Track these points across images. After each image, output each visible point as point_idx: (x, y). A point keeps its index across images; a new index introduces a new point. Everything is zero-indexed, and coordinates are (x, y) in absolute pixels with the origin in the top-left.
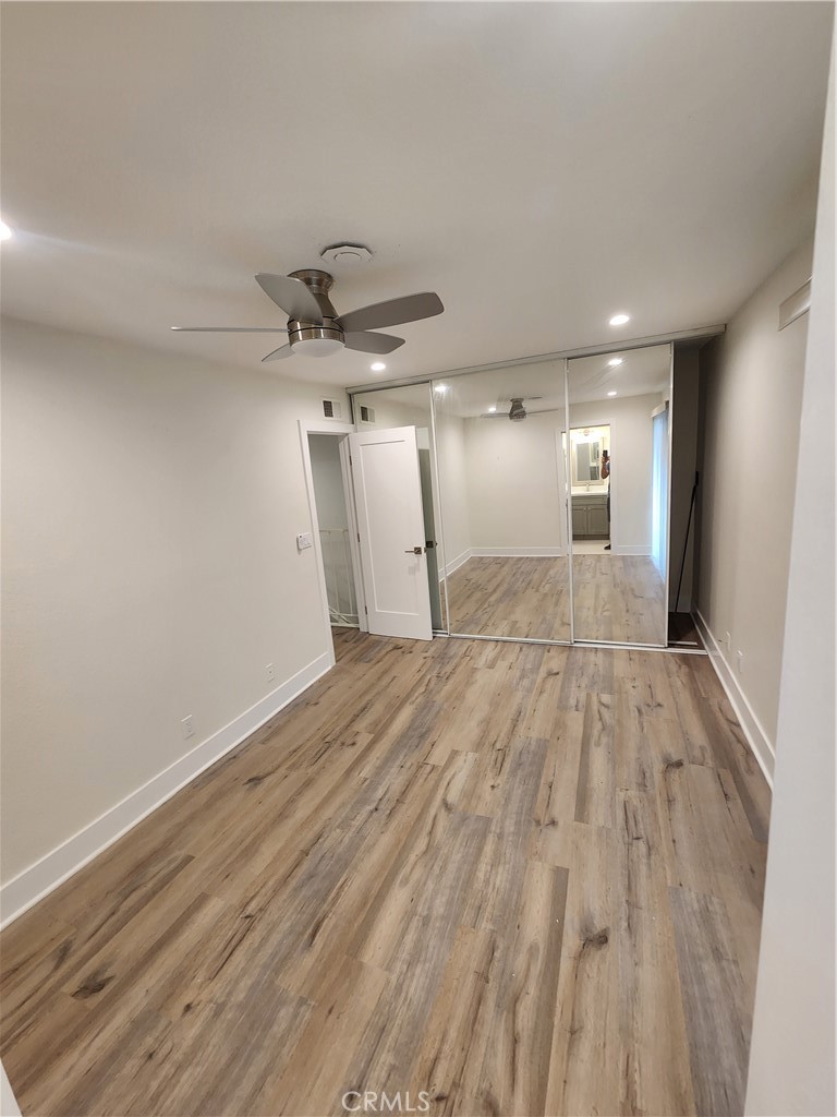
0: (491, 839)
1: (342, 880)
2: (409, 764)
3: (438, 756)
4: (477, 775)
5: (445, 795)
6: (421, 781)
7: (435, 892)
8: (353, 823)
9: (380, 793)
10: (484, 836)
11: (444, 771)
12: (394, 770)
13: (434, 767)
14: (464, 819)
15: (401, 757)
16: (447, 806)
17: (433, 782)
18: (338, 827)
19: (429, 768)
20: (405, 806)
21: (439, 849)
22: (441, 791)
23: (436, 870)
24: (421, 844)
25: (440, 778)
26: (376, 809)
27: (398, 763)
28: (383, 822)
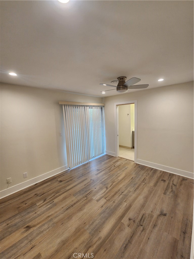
0: (102, 181)
1: (129, 183)
2: (112, 202)
3: (103, 201)
4: (97, 192)
5: (106, 190)
6: (110, 196)
7: (114, 178)
8: (128, 191)
9: (121, 196)
10: (103, 181)
11: (104, 196)
12: (116, 202)
13: (105, 198)
14: (105, 185)
15: (113, 206)
16: (107, 188)
17: (107, 194)
18: (131, 191)
19: (107, 199)
20: (116, 191)
21: (112, 182)
22: (107, 191)
23: (113, 180)
24: (114, 184)
25: (105, 195)
26: (122, 192)
27: (115, 204)
28: (121, 189)
